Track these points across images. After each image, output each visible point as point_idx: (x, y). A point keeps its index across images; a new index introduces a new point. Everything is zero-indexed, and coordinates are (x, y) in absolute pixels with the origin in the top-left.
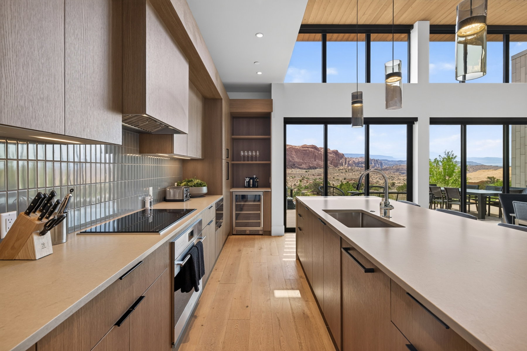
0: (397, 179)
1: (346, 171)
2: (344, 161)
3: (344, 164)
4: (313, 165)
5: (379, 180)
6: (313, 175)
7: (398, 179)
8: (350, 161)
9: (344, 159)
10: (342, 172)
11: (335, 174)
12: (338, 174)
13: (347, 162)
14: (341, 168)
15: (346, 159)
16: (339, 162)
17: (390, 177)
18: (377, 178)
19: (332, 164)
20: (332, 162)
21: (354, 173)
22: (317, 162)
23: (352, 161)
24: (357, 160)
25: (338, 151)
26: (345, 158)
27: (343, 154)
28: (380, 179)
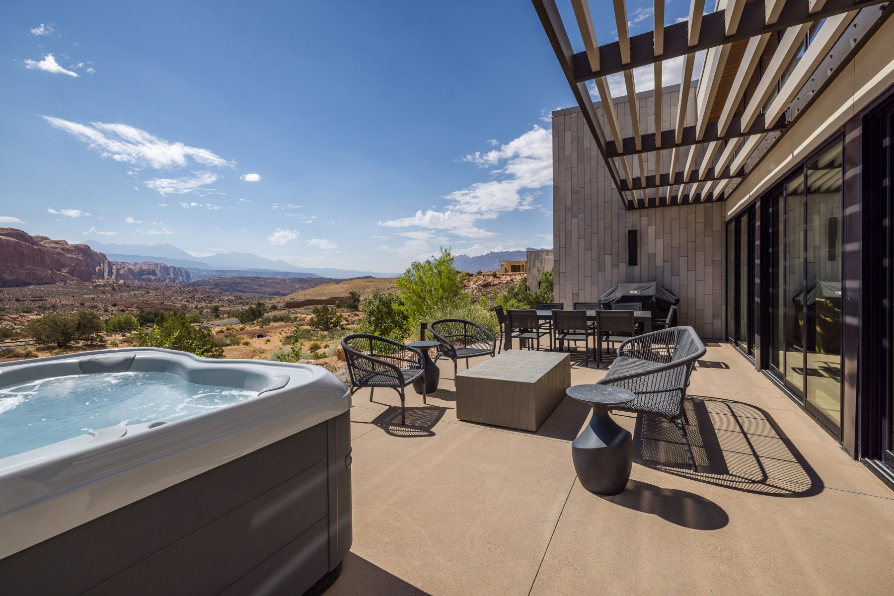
0: (217, 300)
1: (114, 289)
2: (106, 269)
3: (106, 274)
4: (13, 277)
5: (186, 303)
6: (18, 300)
7: (220, 300)
8: (120, 269)
9: (106, 265)
10: (103, 292)
11: (84, 296)
12: (93, 296)
13: (114, 271)
14: (100, 282)
15: (110, 265)
16: (95, 269)
17: (205, 297)
18: (182, 299)
19: (76, 274)
20: (74, 269)
21: (132, 293)
22: (27, 269)
23: (126, 269)
24: (138, 267)
25: (89, 247)
26: (109, 263)
27: (104, 255)
28: (188, 301)
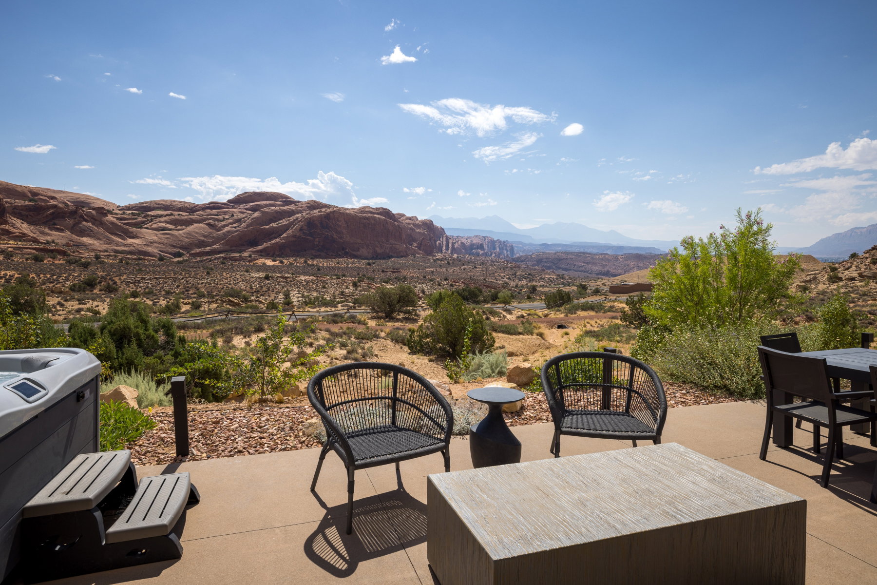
1: (448, 264)
2: (444, 243)
3: (444, 248)
9: (445, 239)
15: (448, 239)
18: (505, 276)
23: (459, 242)
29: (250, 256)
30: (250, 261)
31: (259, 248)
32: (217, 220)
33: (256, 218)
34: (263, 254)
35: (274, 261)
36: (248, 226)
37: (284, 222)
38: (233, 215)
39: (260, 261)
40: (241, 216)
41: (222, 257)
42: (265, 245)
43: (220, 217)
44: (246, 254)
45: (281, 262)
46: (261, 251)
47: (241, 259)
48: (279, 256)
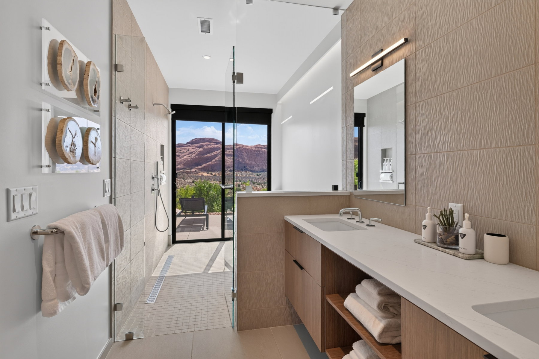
29: (196, 171)
30: (195, 174)
31: (201, 167)
32: (180, 153)
33: (201, 152)
34: (202, 170)
35: (208, 173)
36: (196, 155)
37: (214, 153)
38: (188, 150)
39: (201, 174)
40: (193, 150)
41: (181, 172)
42: (203, 166)
43: (182, 151)
44: (193, 170)
45: (212, 174)
46: (201, 168)
47: (191, 173)
48: (211, 171)
